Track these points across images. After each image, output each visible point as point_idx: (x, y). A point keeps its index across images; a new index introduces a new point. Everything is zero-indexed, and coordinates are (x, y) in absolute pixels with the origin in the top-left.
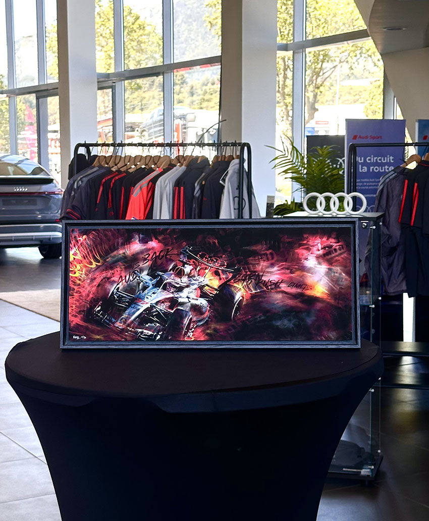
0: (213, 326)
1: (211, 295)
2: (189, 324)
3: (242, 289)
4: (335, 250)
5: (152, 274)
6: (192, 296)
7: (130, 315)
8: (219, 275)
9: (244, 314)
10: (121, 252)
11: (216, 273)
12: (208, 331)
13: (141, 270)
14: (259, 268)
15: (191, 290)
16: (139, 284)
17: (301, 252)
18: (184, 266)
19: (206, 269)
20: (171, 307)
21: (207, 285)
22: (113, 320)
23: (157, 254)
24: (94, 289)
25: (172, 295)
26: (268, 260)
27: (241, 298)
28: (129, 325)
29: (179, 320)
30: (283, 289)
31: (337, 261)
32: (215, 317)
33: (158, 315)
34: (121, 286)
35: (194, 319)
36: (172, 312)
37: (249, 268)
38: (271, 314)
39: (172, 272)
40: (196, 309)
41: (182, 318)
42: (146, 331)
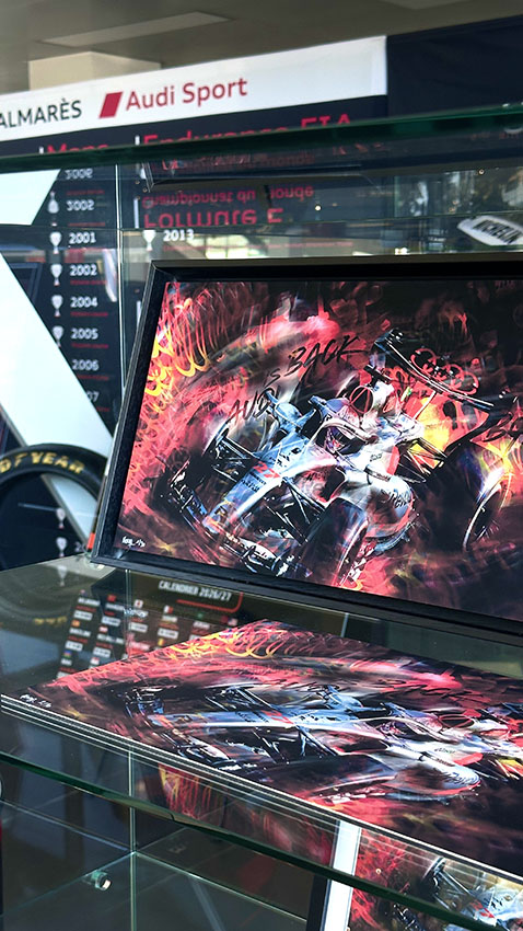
0: (414, 558)
1: (424, 470)
2: (357, 545)
3: (506, 460)
5: (301, 404)
6: (380, 467)
7: (238, 502)
8: (453, 415)
9: (497, 536)
10: (249, 341)
11: (448, 410)
12: (399, 572)
13: (281, 390)
15: (377, 453)
16: (269, 423)
18: (373, 384)
19: (425, 395)
20: (325, 494)
21: (419, 441)
22: (203, 510)
23: (322, 350)
24: (182, 427)
25: (331, 461)
27: (499, 487)
28: (229, 528)
29: (337, 529)
32: (423, 534)
33: (294, 512)
34: (233, 427)
35: (372, 533)
36: (326, 505)
39: (344, 399)
40: (382, 504)
41: (344, 525)
42: (260, 549)
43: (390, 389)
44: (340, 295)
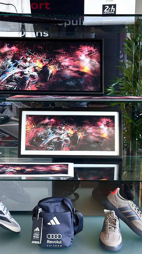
0: (40, 84)
1: (39, 71)
2: (29, 83)
3: (53, 68)
4: (93, 52)
5: (13, 61)
6: (31, 71)
7: (3, 79)
8: (43, 62)
9: (53, 79)
11: (41, 61)
12: (37, 86)
13: (8, 59)
14: (60, 59)
15: (30, 68)
16: (7, 65)
17: (78, 53)
18: (27, 58)
19: (37, 59)
20: (21, 76)
21: (37, 66)
23: (15, 53)
25: (21, 70)
26: (64, 56)
27: (52, 72)
28: (2, 83)
29: (24, 81)
30: (70, 68)
31: (94, 57)
32: (40, 80)
33: (15, 79)
35: (31, 81)
37: (56, 59)
38: (65, 79)
39: (22, 60)
40: (32, 77)
41: (26, 80)
42: (10, 86)
43: (30, 58)
44: (17, 44)
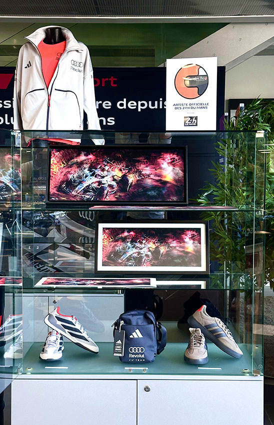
0: (119, 194)
1: (118, 180)
2: (107, 193)
3: (133, 177)
4: (176, 160)
5: (90, 170)
6: (109, 180)
7: (79, 189)
8: (122, 171)
9: (133, 189)
11: (120, 170)
12: (116, 196)
13: (85, 168)
14: (140, 168)
15: (108, 178)
16: (83, 174)
17: (160, 160)
18: (105, 167)
19: (116, 168)
20: (99, 185)
21: (116, 175)
22: (71, 191)
23: (93, 161)
24: (62, 177)
25: (99, 180)
26: (145, 164)
27: (132, 181)
28: (78, 193)
30: (152, 177)
31: (177, 165)
32: (120, 190)
33: (93, 189)
34: (75, 176)
35: (110, 191)
36: (99, 187)
37: (136, 168)
38: (146, 189)
39: (99, 169)
41: (104, 190)
42: (86, 196)
43: (109, 167)
44: (94, 152)
